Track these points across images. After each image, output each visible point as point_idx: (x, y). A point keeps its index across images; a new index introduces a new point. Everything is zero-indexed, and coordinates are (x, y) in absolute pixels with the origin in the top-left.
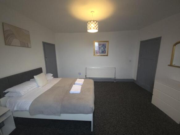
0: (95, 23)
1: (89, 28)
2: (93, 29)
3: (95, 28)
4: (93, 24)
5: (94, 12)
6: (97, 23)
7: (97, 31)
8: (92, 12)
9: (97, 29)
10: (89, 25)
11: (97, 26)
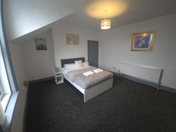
0: (108, 21)
1: (102, 26)
2: (106, 26)
3: (108, 25)
4: (106, 22)
5: (107, 11)
6: (110, 20)
7: (109, 27)
8: (105, 11)
9: (109, 25)
10: (102, 23)
11: (110, 23)
